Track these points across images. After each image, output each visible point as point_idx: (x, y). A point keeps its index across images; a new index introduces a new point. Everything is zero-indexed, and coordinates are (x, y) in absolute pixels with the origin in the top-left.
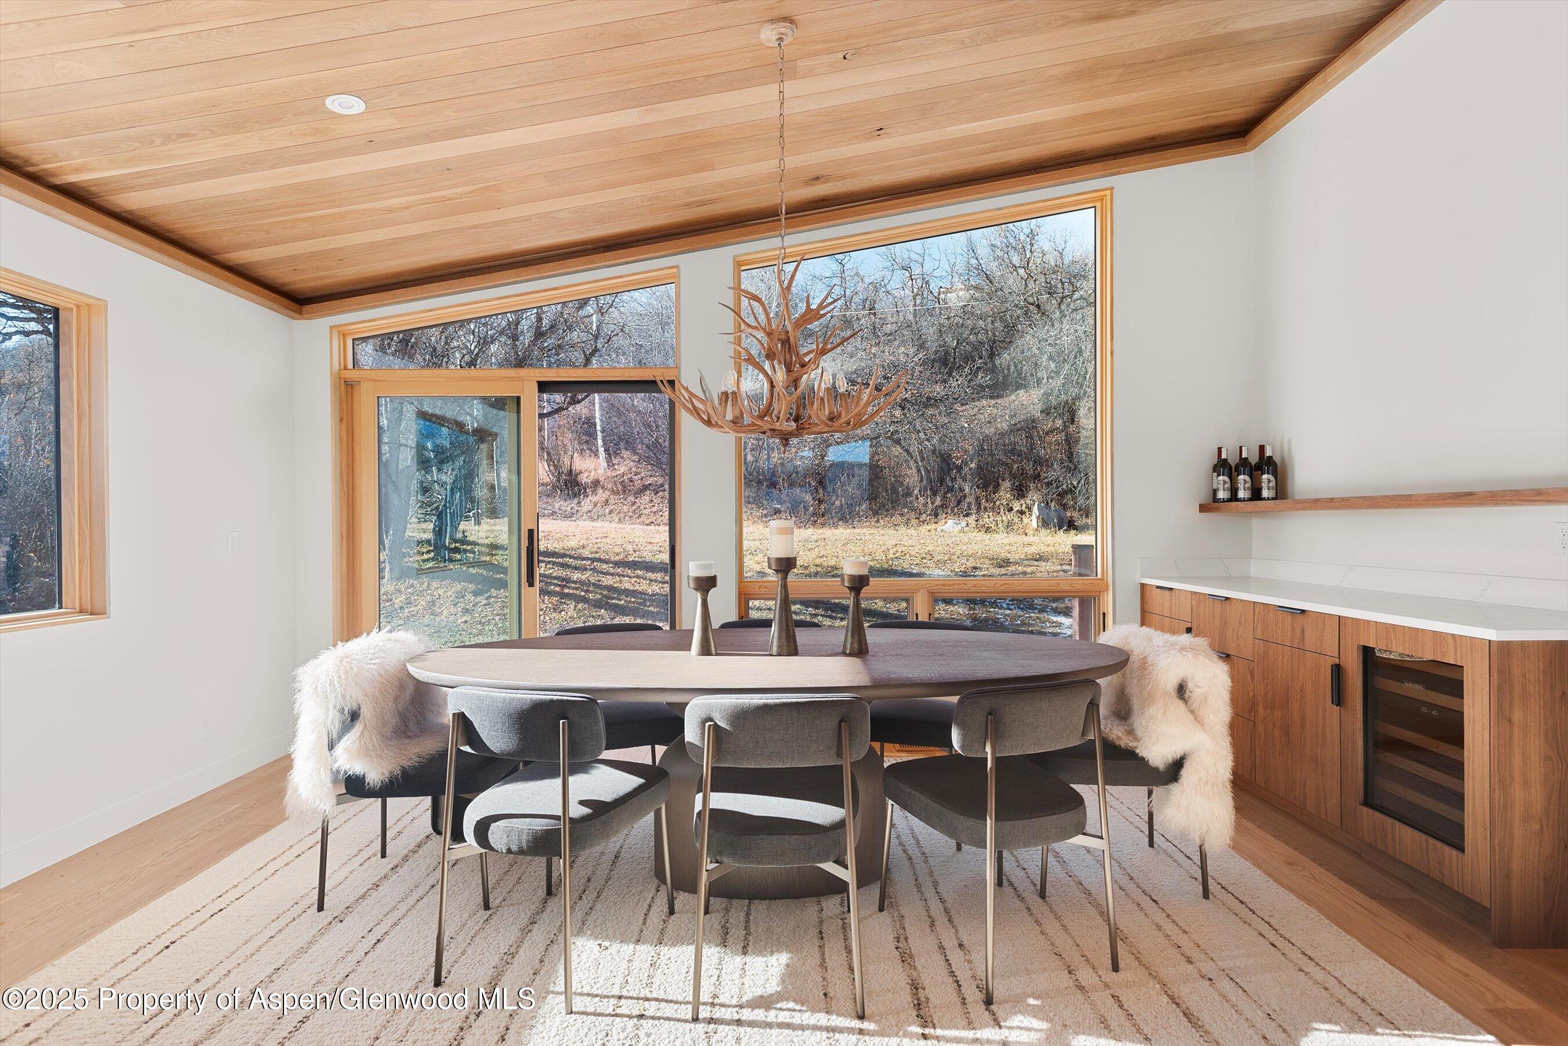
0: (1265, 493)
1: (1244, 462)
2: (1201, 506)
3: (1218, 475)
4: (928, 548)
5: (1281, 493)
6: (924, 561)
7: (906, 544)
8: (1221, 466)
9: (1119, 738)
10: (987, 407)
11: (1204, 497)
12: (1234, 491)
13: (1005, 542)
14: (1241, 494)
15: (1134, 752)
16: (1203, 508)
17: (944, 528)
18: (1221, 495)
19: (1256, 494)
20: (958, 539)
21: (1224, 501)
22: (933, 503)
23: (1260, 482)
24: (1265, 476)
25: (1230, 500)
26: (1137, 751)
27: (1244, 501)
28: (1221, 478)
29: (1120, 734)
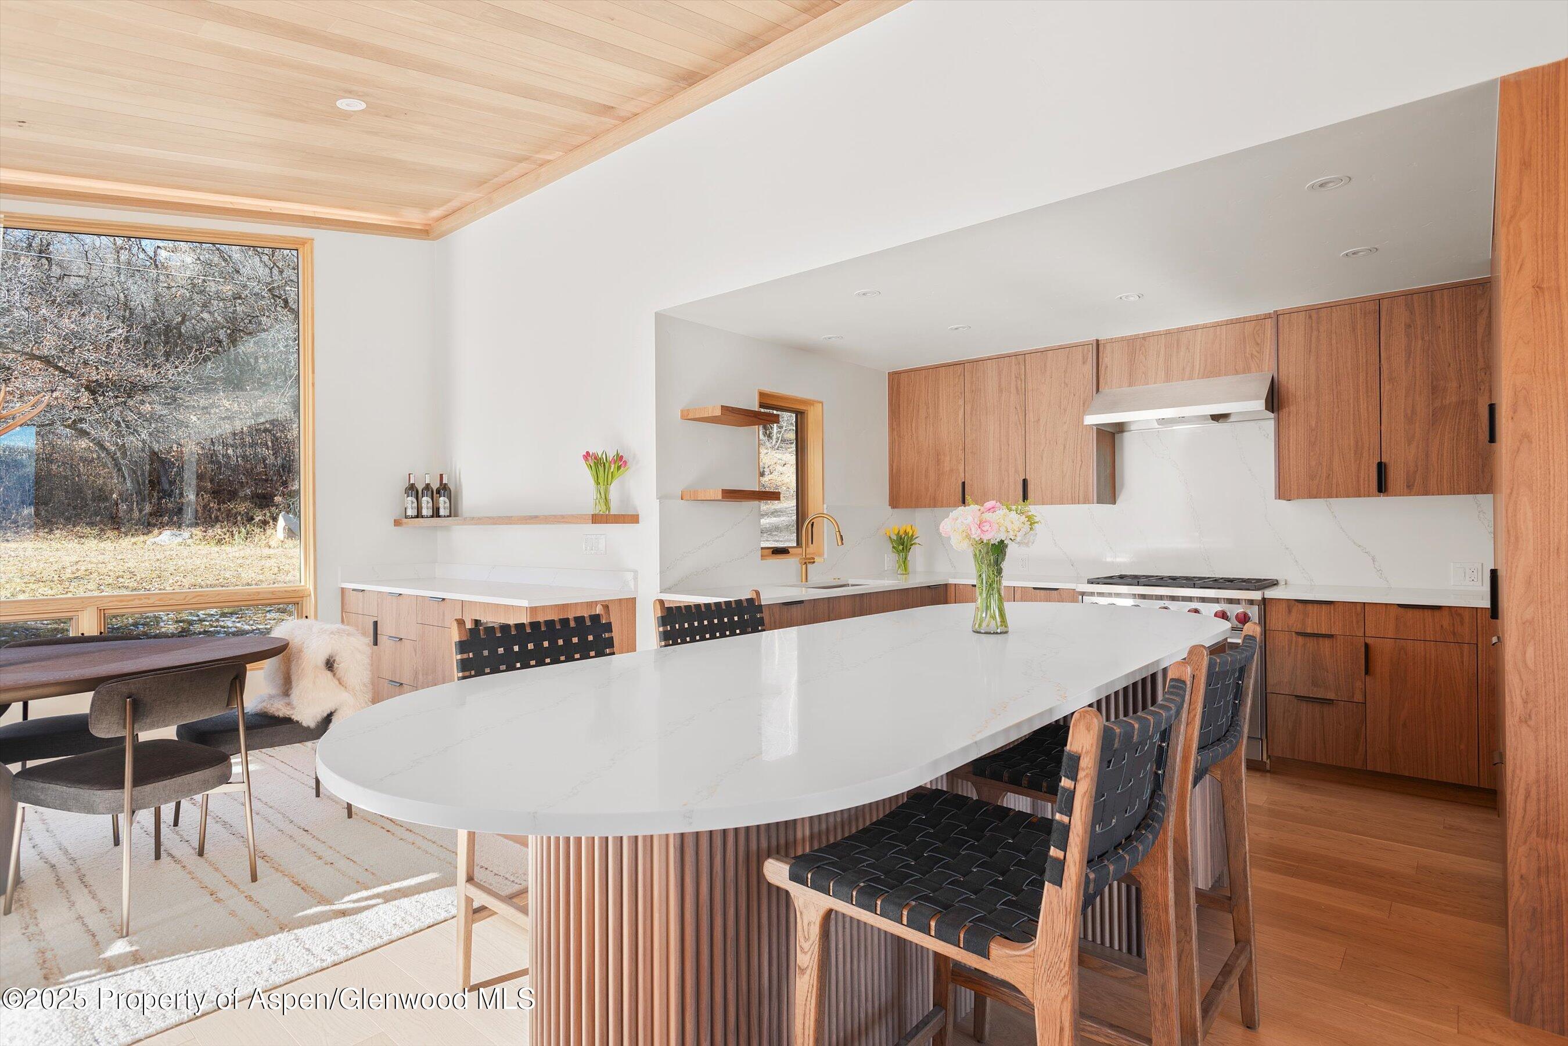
0: (442, 512)
1: (428, 487)
2: (395, 521)
3: (408, 496)
4: (130, 564)
5: (453, 513)
6: (121, 580)
7: (94, 560)
8: (411, 489)
9: (278, 710)
10: (225, 402)
11: (398, 513)
12: (419, 509)
13: (237, 555)
14: (425, 512)
15: (290, 718)
16: (397, 523)
17: (157, 540)
18: (410, 513)
19: (436, 513)
20: (174, 553)
21: (412, 518)
22: (140, 511)
23: (438, 503)
24: (442, 499)
25: (417, 517)
26: (293, 717)
27: (427, 517)
28: (410, 498)
29: (280, 707)
